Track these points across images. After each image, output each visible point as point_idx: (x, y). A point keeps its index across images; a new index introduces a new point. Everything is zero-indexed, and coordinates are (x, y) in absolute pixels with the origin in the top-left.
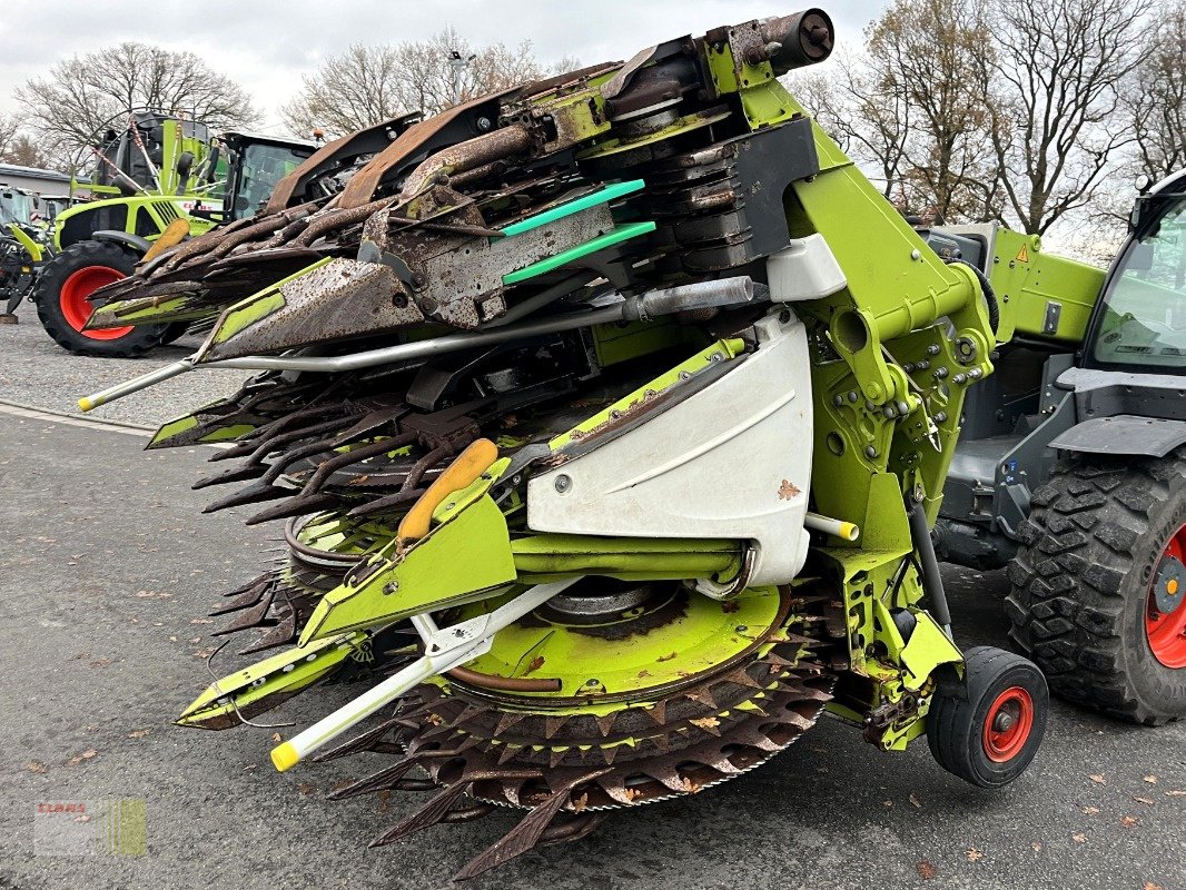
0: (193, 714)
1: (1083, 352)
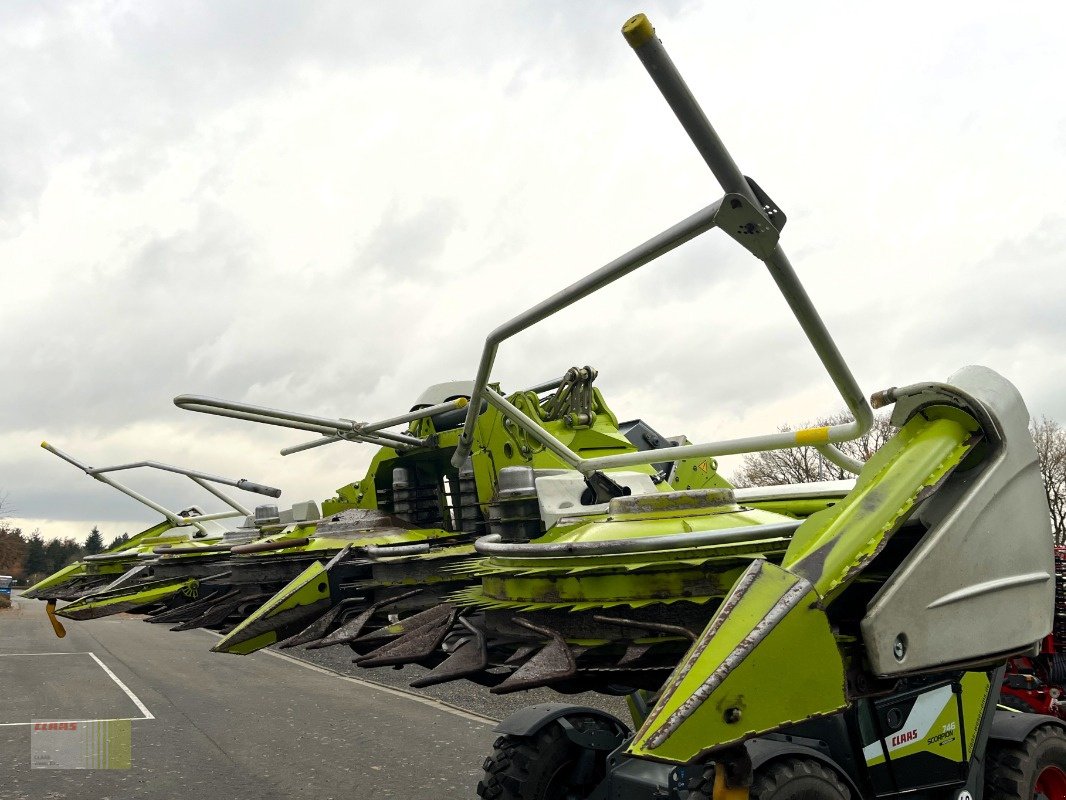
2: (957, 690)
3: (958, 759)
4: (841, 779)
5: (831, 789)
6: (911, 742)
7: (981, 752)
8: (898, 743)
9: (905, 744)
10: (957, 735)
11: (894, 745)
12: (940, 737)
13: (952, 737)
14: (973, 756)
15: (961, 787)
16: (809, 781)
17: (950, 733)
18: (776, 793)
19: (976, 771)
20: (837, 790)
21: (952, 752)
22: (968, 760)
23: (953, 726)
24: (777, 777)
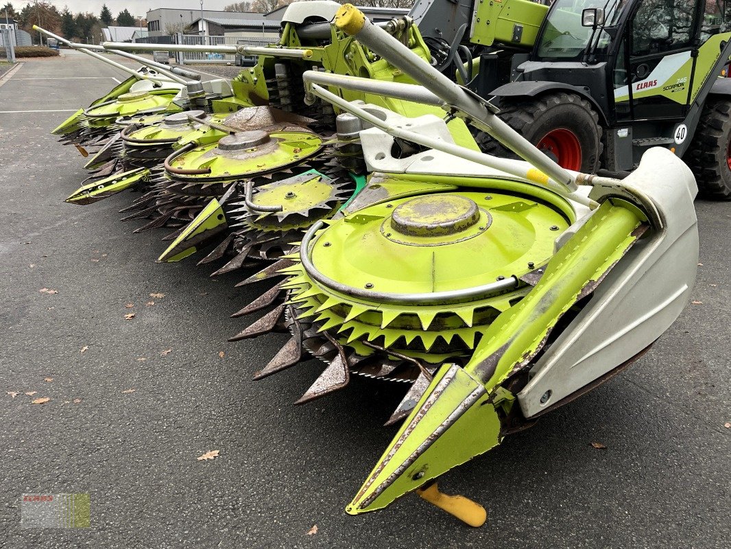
0: (72, 198)
1: (533, 53)
2: (695, 55)
3: (683, 102)
4: (594, 108)
5: (586, 113)
6: (651, 88)
7: (702, 100)
8: (641, 88)
9: (646, 89)
10: (687, 87)
11: (638, 89)
12: (674, 86)
13: (683, 87)
14: (696, 102)
15: (681, 121)
16: (570, 107)
17: (682, 84)
18: (545, 112)
19: (695, 112)
20: (590, 115)
21: (680, 98)
22: (691, 103)
23: (685, 80)
24: (548, 102)
